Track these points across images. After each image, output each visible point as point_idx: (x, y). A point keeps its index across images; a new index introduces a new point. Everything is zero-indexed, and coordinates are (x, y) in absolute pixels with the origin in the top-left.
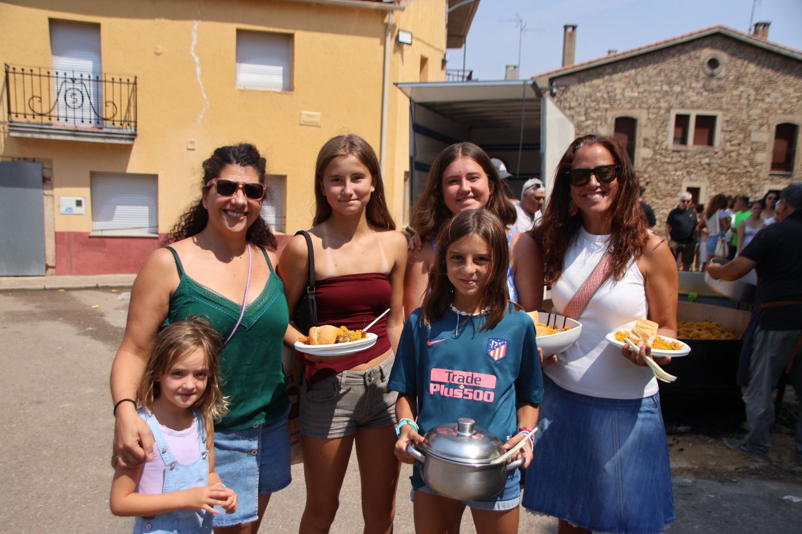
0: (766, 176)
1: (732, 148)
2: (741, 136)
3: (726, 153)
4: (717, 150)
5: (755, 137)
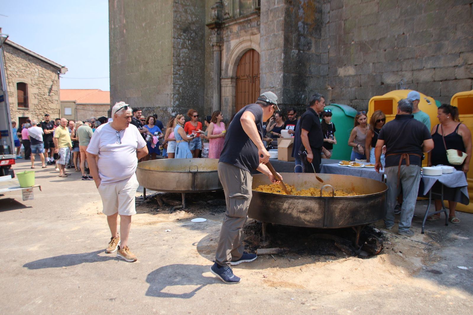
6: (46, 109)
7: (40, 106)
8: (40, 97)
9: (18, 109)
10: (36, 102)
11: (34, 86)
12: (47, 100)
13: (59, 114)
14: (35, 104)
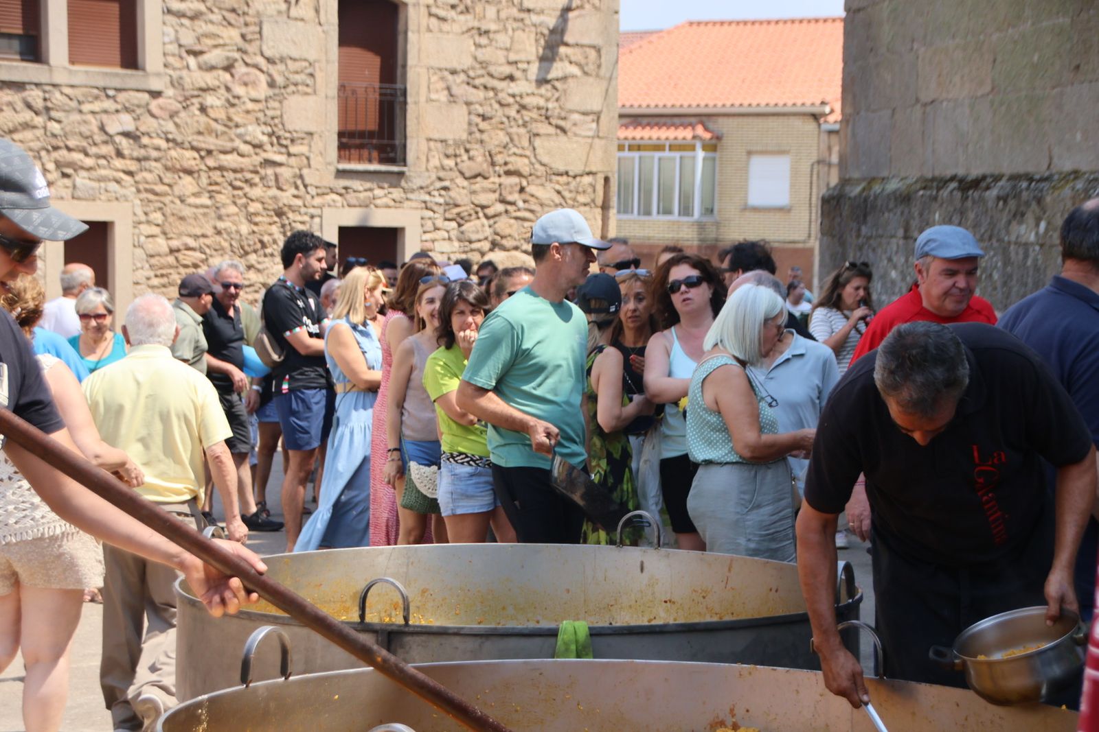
0: (330, 180)
1: (209, 79)
2: (232, 35)
3: (193, 97)
4: (155, 85)
5: (277, 40)
6: (517, 173)
7: (477, 152)
8: (481, 94)
9: (341, 174)
10: (454, 125)
11: (452, 14)
12: (527, 115)
13: (605, 207)
14: (450, 137)
